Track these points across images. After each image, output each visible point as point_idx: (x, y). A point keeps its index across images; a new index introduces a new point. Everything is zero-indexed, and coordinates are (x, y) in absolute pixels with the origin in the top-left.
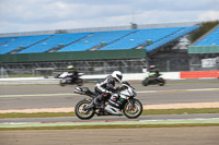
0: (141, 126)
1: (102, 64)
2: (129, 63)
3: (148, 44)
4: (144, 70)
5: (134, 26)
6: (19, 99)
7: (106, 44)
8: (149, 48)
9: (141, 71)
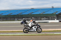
0: (55, 35)
1: (44, 18)
2: (51, 17)
3: (57, 12)
4: (56, 19)
5: (53, 7)
6: (20, 27)
7: (45, 12)
8: (57, 13)
9: (54, 20)
